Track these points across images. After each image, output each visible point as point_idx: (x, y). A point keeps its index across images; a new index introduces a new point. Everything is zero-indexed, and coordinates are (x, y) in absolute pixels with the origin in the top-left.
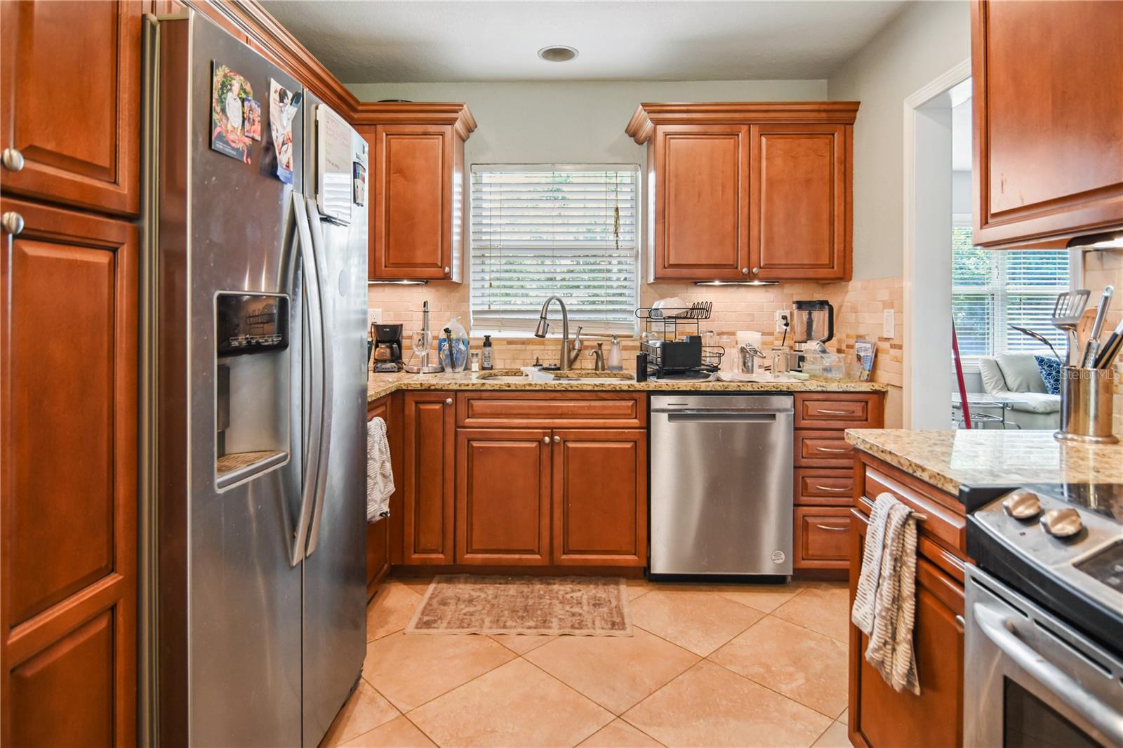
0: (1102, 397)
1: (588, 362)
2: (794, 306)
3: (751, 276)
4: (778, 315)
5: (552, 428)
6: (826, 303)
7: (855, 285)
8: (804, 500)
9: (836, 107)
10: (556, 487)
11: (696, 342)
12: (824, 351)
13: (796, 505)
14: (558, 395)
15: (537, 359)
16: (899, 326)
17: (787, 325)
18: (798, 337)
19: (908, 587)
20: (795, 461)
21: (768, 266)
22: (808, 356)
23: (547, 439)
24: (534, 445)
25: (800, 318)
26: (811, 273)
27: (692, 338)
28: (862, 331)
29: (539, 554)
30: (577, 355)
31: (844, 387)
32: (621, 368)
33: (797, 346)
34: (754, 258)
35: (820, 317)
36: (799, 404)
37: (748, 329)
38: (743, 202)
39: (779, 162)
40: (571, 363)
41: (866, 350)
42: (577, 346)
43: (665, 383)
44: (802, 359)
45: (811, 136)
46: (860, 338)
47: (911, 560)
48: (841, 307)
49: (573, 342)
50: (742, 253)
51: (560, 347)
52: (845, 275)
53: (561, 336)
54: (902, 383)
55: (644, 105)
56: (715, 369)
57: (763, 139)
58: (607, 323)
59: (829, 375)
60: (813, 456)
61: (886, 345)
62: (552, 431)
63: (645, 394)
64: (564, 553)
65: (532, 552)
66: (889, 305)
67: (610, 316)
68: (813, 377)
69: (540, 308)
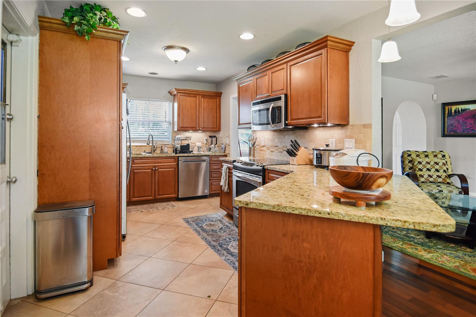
0: (253, 151)
1: (158, 151)
2: (209, 137)
3: (199, 130)
4: (205, 139)
5: (155, 166)
6: (215, 136)
7: (221, 132)
8: (211, 179)
9: (217, 93)
10: (156, 180)
11: (188, 145)
12: (215, 147)
13: (210, 180)
14: (157, 158)
15: (145, 151)
16: (229, 141)
17: (207, 141)
18: (210, 144)
19: (227, 177)
20: (210, 170)
21: (203, 128)
22: (212, 148)
23: (154, 169)
24: (150, 170)
25: (210, 139)
26: (212, 130)
27: (187, 144)
28: (223, 143)
29: (152, 196)
30: (156, 149)
31: (219, 154)
32: (167, 152)
33: (209, 146)
34: (200, 126)
35: (214, 139)
36: (210, 158)
37: (198, 142)
38: (198, 113)
39: (205, 104)
40: (154, 151)
41: (223, 146)
42: (156, 147)
43: (181, 155)
44: (210, 149)
45: (212, 99)
46: (222, 144)
47: (228, 173)
48: (218, 137)
49: (155, 146)
50: (197, 125)
51: (151, 147)
52: (219, 130)
53: (152, 145)
54: (230, 152)
55: (175, 89)
56: (192, 151)
57: (202, 99)
58: (163, 141)
59: (216, 152)
60: (213, 169)
61: (227, 145)
62: (155, 167)
63: (177, 157)
64: (158, 196)
65: (150, 196)
66: (228, 137)
67: (163, 139)
68: (213, 153)
69: (148, 137)
